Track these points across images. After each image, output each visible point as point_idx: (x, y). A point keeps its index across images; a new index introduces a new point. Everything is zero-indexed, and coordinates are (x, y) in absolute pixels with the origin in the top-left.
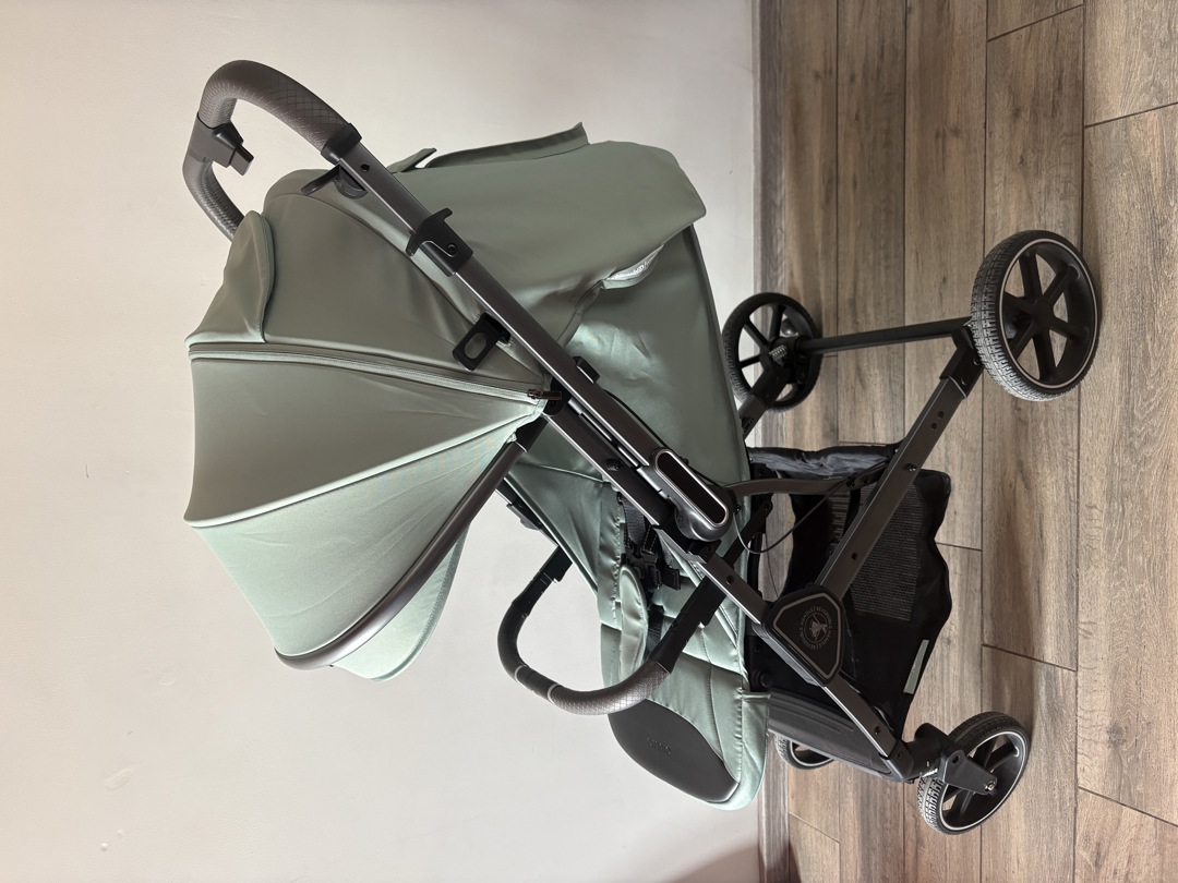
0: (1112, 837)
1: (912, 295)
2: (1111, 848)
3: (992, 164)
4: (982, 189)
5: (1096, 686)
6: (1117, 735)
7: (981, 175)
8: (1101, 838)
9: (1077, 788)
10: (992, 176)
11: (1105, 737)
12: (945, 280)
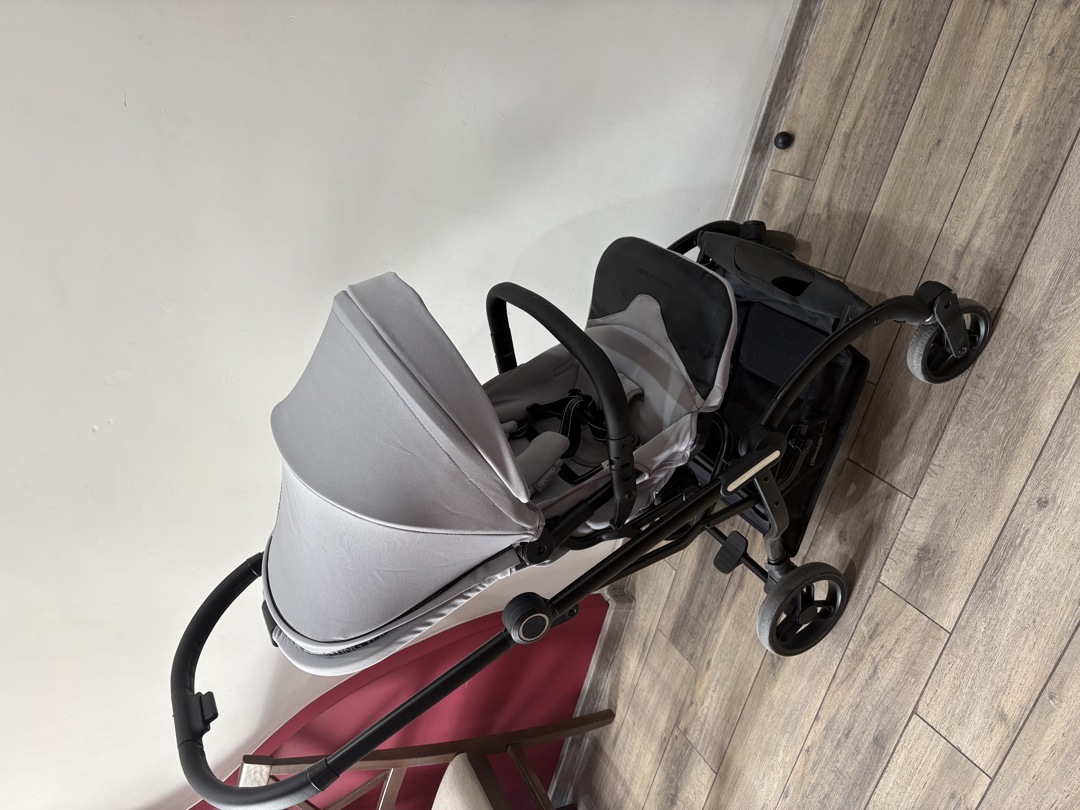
0: (889, 623)
1: (903, 146)
2: (886, 630)
3: (1024, 47)
4: (1006, 67)
5: (923, 514)
6: (925, 554)
7: (1011, 53)
8: (882, 621)
9: (878, 580)
10: (1021, 57)
11: (915, 551)
12: (939, 142)
